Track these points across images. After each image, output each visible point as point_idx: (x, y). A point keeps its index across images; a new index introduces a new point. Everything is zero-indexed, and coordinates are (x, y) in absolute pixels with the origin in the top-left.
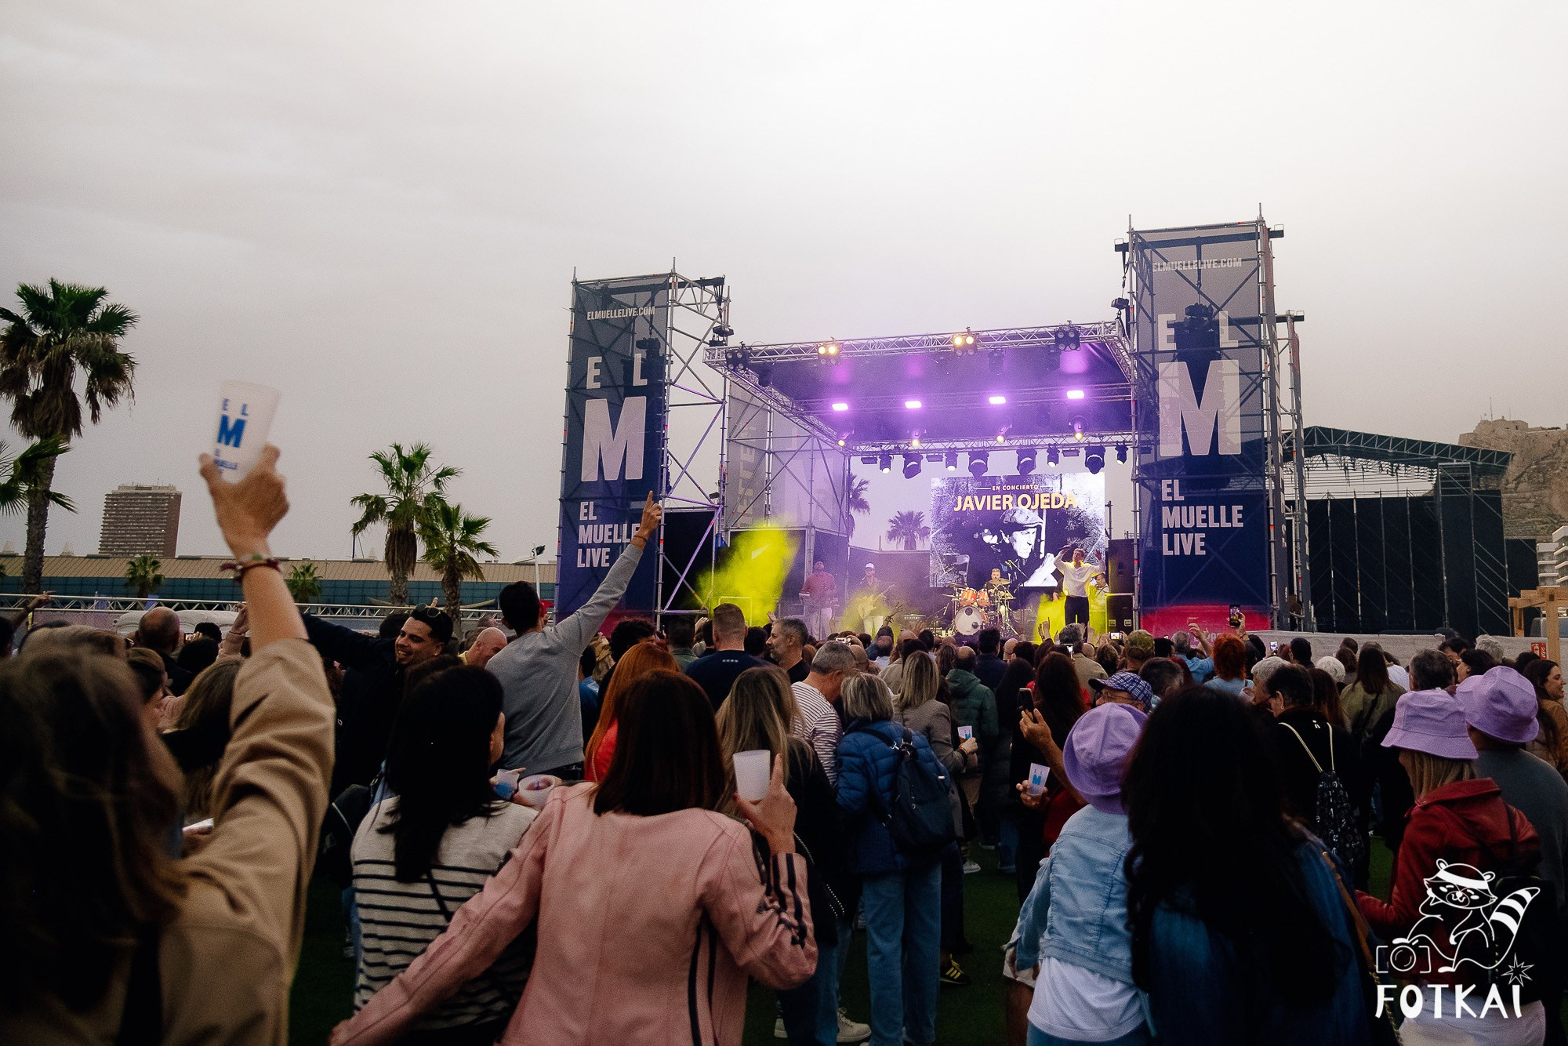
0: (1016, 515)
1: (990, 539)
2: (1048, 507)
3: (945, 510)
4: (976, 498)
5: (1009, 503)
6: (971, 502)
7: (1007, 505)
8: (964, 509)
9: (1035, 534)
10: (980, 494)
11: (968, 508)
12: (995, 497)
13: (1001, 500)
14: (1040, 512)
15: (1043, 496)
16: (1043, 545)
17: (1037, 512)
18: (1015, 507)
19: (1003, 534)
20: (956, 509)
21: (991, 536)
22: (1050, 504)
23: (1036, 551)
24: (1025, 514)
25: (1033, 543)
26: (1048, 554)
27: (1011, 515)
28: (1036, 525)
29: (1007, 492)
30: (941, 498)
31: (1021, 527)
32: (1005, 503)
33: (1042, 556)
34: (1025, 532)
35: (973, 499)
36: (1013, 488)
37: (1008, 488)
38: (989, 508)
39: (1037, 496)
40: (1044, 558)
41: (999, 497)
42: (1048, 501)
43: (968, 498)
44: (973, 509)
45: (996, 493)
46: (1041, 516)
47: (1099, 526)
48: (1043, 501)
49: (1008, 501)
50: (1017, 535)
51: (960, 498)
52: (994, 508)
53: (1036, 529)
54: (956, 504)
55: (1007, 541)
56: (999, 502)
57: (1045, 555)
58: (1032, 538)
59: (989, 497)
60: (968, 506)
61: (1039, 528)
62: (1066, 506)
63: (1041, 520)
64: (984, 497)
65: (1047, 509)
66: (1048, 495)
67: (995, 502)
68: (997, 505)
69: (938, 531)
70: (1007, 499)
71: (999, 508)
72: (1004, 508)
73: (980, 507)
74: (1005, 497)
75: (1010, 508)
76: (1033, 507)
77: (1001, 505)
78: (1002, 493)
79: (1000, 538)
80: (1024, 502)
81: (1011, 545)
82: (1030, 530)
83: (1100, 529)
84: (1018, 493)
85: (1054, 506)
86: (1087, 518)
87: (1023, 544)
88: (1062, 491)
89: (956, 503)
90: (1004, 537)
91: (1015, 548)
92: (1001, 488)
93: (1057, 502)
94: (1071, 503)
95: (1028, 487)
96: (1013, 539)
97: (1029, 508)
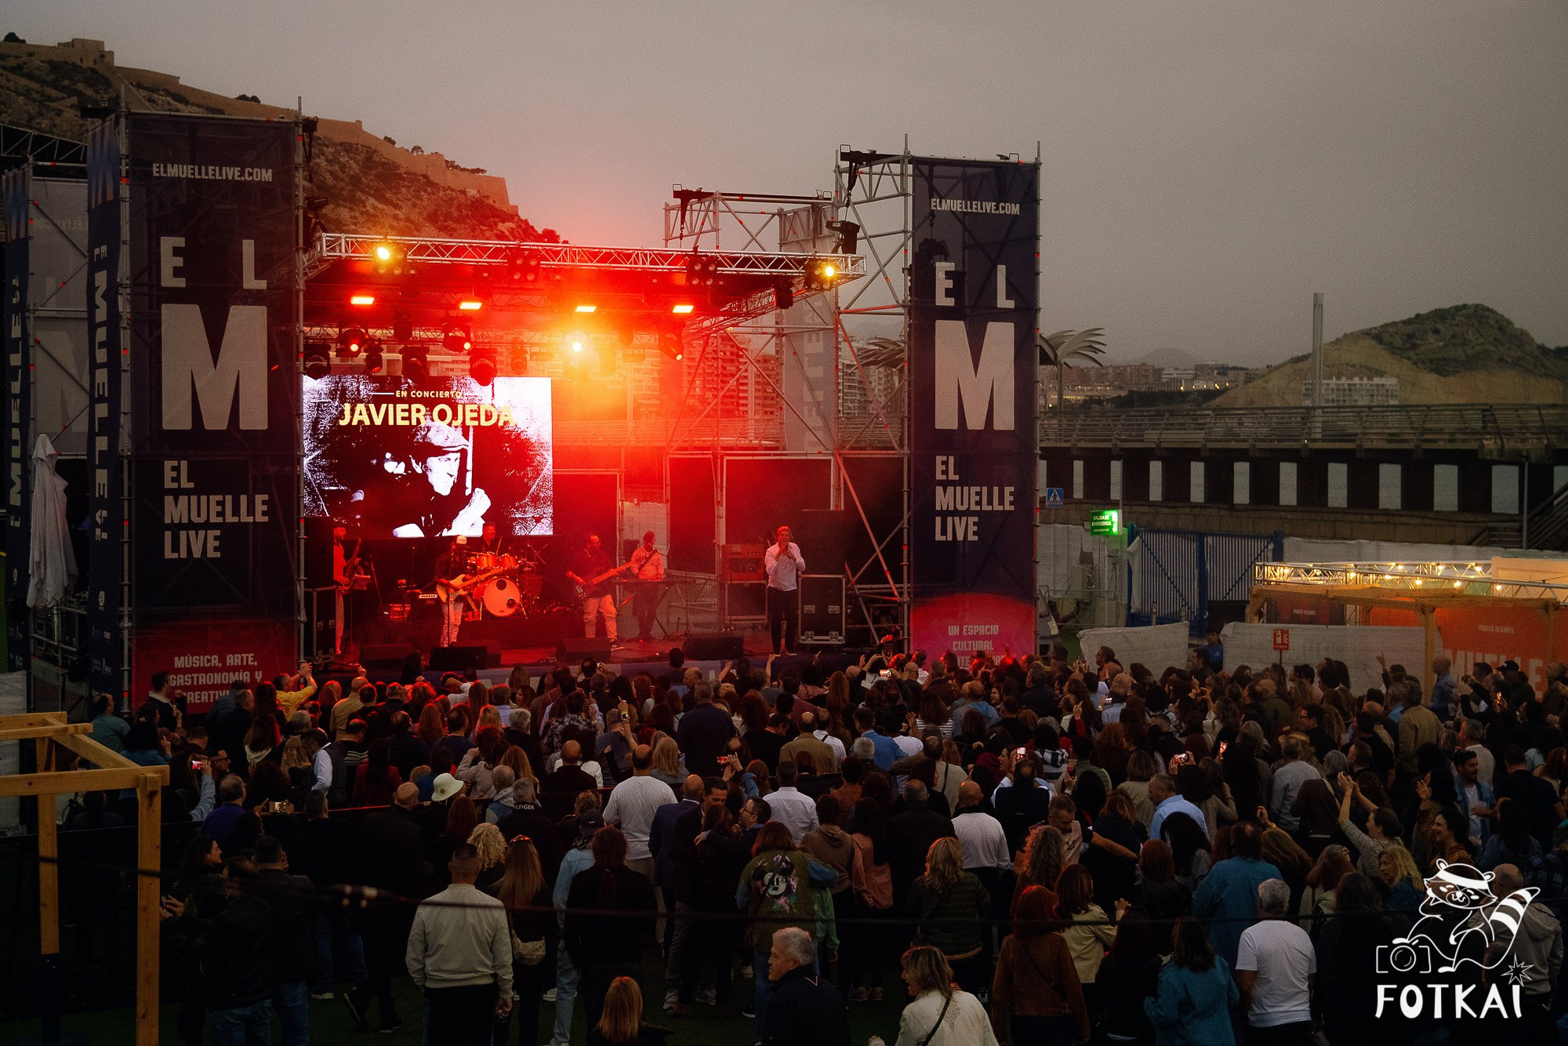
0: (430, 435)
1: (394, 467)
2: (476, 423)
3: (325, 423)
4: (372, 407)
5: (421, 416)
6: (364, 412)
7: (418, 420)
8: (355, 423)
9: (458, 461)
10: (378, 402)
11: (360, 422)
12: (400, 407)
13: (409, 411)
14: (465, 431)
15: (468, 408)
16: (469, 476)
17: (460, 430)
18: (429, 423)
19: (413, 461)
20: (343, 423)
21: (396, 463)
22: (478, 419)
23: (459, 485)
24: (441, 433)
25: (455, 473)
26: (477, 490)
27: (423, 433)
28: (459, 448)
29: (417, 401)
30: (319, 405)
31: (439, 451)
32: (414, 415)
33: (468, 492)
34: (444, 457)
35: (368, 409)
36: (426, 394)
37: (419, 394)
38: (391, 423)
39: (460, 408)
40: (471, 496)
41: (406, 406)
42: (475, 415)
43: (360, 407)
44: (367, 422)
45: (402, 400)
46: (466, 435)
47: (544, 453)
48: (469, 415)
49: (418, 412)
50: (432, 462)
51: (347, 407)
52: (400, 422)
53: (458, 455)
54: (341, 415)
55: (419, 470)
56: (406, 414)
57: (473, 490)
58: (454, 467)
59: (391, 406)
60: (361, 418)
61: (463, 452)
62: (501, 424)
63: (464, 441)
64: (384, 406)
65: (474, 427)
66: (475, 407)
67: (400, 415)
68: (403, 419)
69: (316, 453)
70: (418, 411)
71: (407, 423)
72: (414, 423)
73: (378, 421)
74: (414, 407)
75: (422, 425)
76: (455, 423)
77: (409, 418)
78: (410, 401)
79: (409, 467)
80: (442, 415)
81: (424, 476)
82: (450, 455)
83: (546, 456)
84: (430, 404)
85: (484, 423)
86: (528, 440)
87: (441, 475)
88: (495, 402)
89: (342, 413)
90: (414, 464)
91: (430, 480)
92: (409, 394)
93: (488, 417)
94: (506, 419)
95: (447, 394)
96: (426, 467)
97: (450, 424)
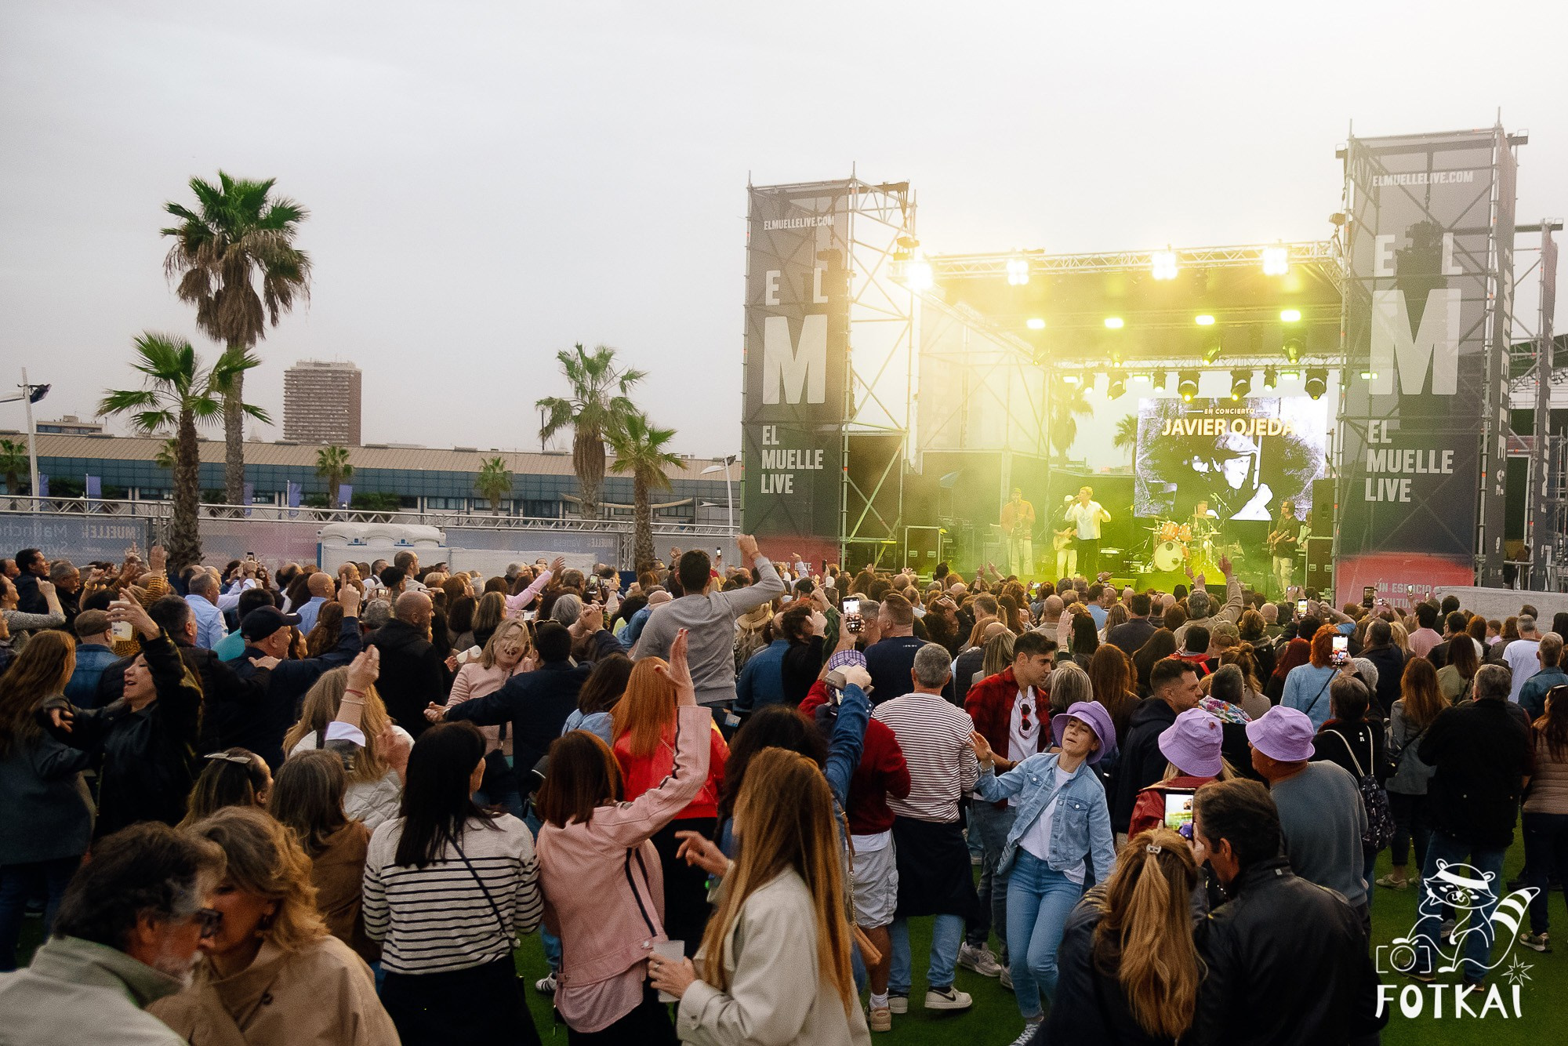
0: (1229, 442)
1: (1200, 467)
2: (1264, 433)
3: (1153, 434)
4: (1187, 422)
5: (1222, 428)
6: (1181, 426)
8: (1173, 434)
9: (1249, 462)
10: (1191, 418)
11: (1177, 433)
12: (1207, 421)
13: (1214, 424)
14: (1256, 439)
15: (1259, 421)
16: (1257, 474)
17: (1251, 439)
18: (1228, 433)
19: (1214, 462)
20: (1165, 434)
21: (1202, 464)
22: (1266, 430)
23: (1248, 481)
24: (1238, 441)
25: (1246, 473)
26: (1262, 485)
27: (1223, 441)
28: (1250, 453)
29: (1220, 416)
30: (1148, 421)
31: (1234, 455)
32: (1217, 428)
33: (1255, 487)
34: (1238, 460)
35: (1184, 423)
36: (1227, 411)
37: (1222, 411)
38: (1200, 433)
39: (1253, 421)
40: (1257, 489)
41: (1212, 421)
42: (1264, 427)
43: (1178, 421)
44: (1182, 433)
45: (1208, 416)
46: (1256, 443)
47: (1319, 456)
48: (1259, 427)
50: (1229, 463)
51: (1169, 421)
52: (1206, 433)
53: (1249, 458)
54: (1165, 428)
55: (1218, 469)
56: (1211, 427)
57: (1259, 485)
58: (1245, 467)
59: (1200, 421)
60: (1178, 430)
61: (1253, 456)
62: (1284, 434)
63: (1254, 447)
64: (1195, 421)
66: (1264, 421)
67: (1206, 427)
68: (1209, 430)
69: (1147, 454)
70: (1220, 424)
71: (1211, 433)
72: (1217, 433)
73: (1190, 432)
74: (1218, 421)
75: (1223, 435)
76: (1247, 434)
77: (1213, 430)
78: (1215, 416)
79: (1211, 466)
80: (1239, 427)
81: (1222, 474)
82: (1243, 458)
83: (1320, 459)
84: (1230, 418)
85: (1270, 433)
86: (1306, 447)
87: (1235, 473)
88: (1281, 416)
89: (1165, 426)
90: (1215, 465)
91: (1227, 477)
92: (1214, 412)
93: (1275, 428)
94: (1289, 430)
95: (1243, 411)
96: (1224, 468)
97: (1244, 434)
